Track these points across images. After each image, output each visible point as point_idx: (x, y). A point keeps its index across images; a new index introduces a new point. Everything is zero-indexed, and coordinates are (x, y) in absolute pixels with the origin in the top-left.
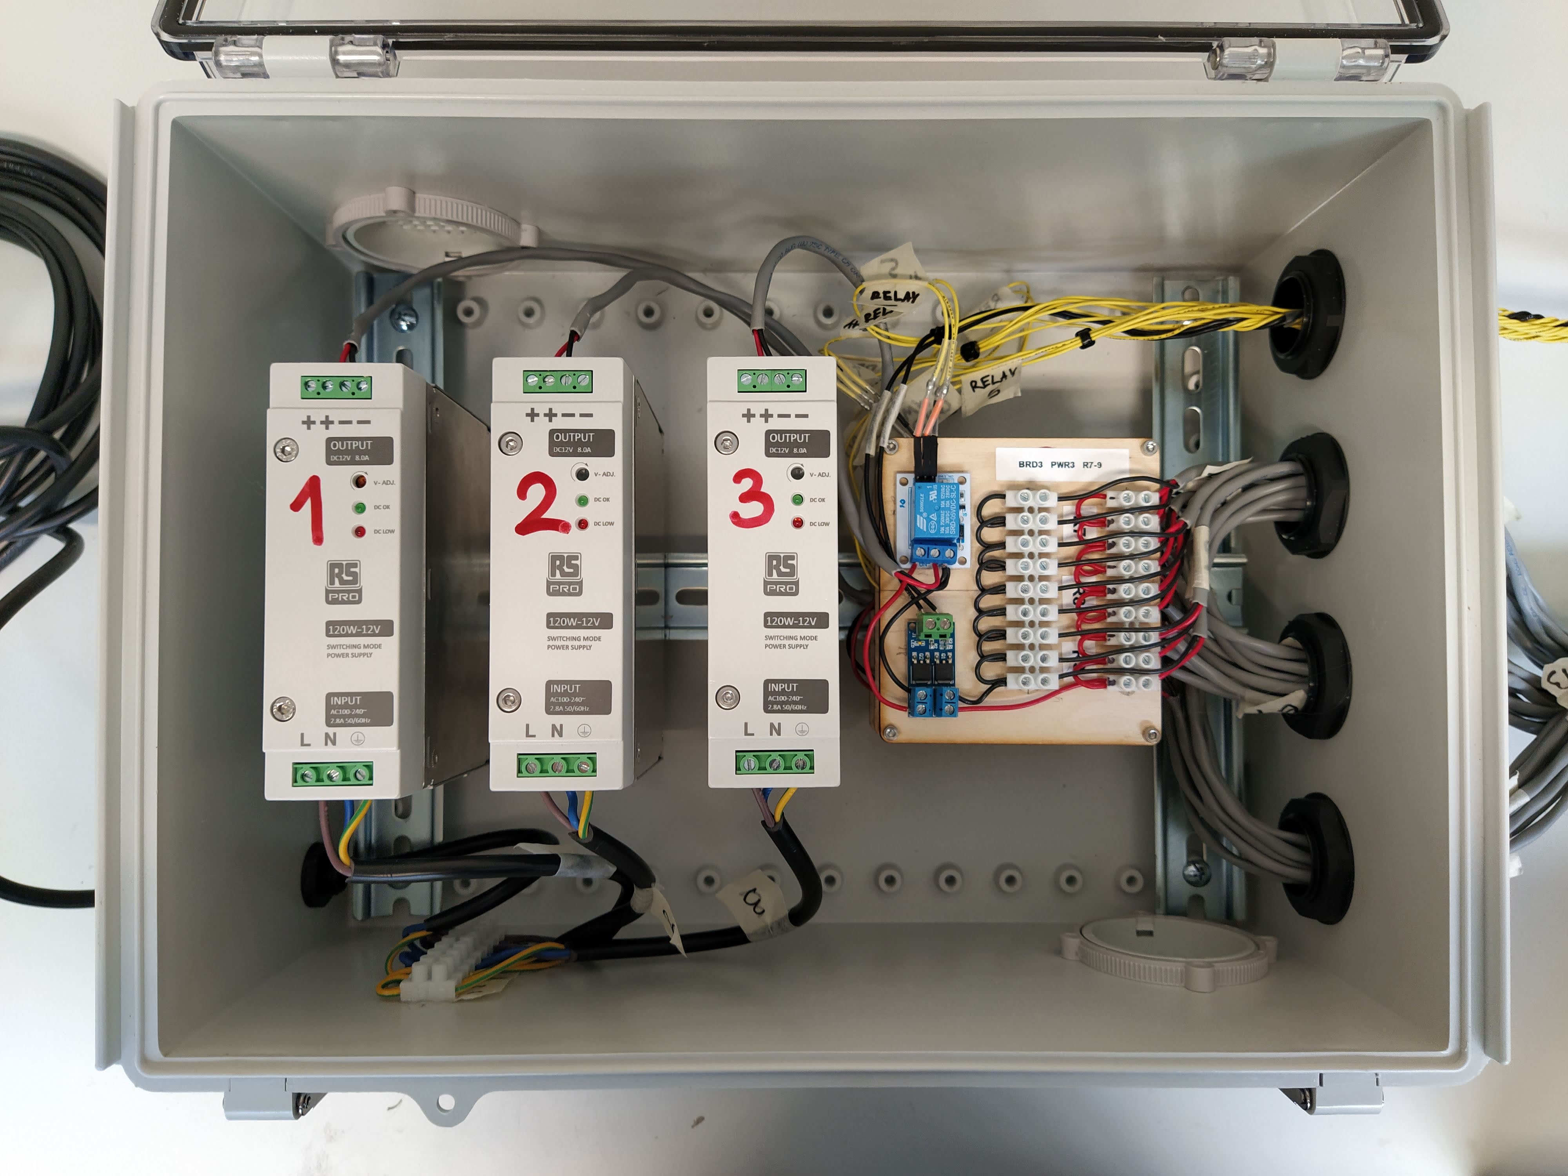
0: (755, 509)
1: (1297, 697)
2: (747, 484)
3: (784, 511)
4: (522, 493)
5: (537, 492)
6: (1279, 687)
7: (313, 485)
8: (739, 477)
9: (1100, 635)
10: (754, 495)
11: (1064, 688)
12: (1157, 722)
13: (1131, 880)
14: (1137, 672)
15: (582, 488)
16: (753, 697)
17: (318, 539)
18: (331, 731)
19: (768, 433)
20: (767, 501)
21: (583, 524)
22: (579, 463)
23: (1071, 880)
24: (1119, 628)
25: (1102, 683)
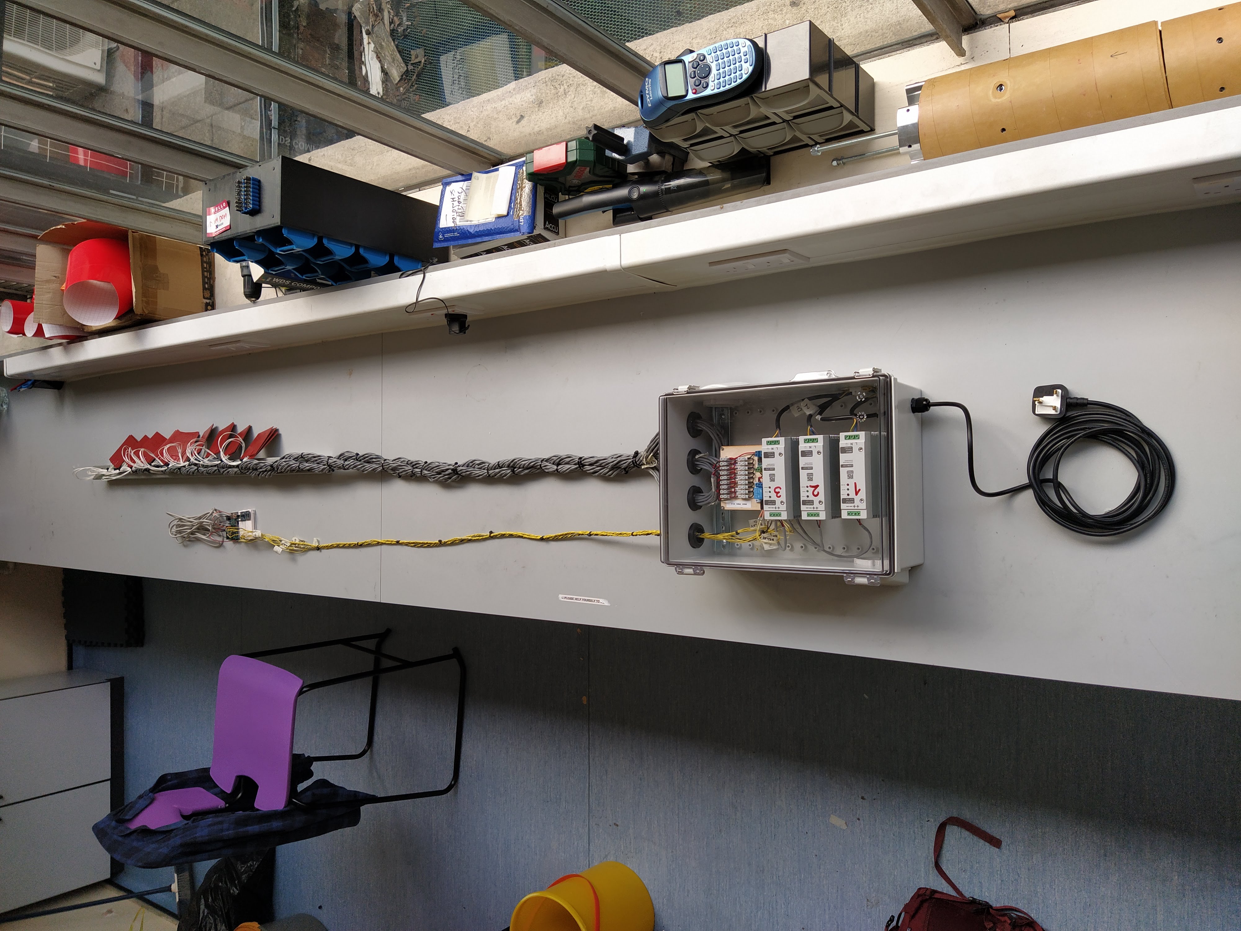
0: (777, 490)
1: (697, 457)
2: (779, 495)
3: (772, 490)
4: (818, 493)
5: (816, 493)
6: (700, 459)
7: (857, 494)
8: (780, 496)
9: (731, 469)
10: (777, 493)
11: (737, 458)
12: (721, 451)
13: (736, 413)
14: (723, 461)
15: (808, 494)
16: (777, 455)
17: (855, 483)
18: (852, 446)
19: (775, 505)
20: (775, 492)
21: (807, 487)
22: (808, 499)
23: (748, 413)
24: (727, 470)
25: (730, 459)
